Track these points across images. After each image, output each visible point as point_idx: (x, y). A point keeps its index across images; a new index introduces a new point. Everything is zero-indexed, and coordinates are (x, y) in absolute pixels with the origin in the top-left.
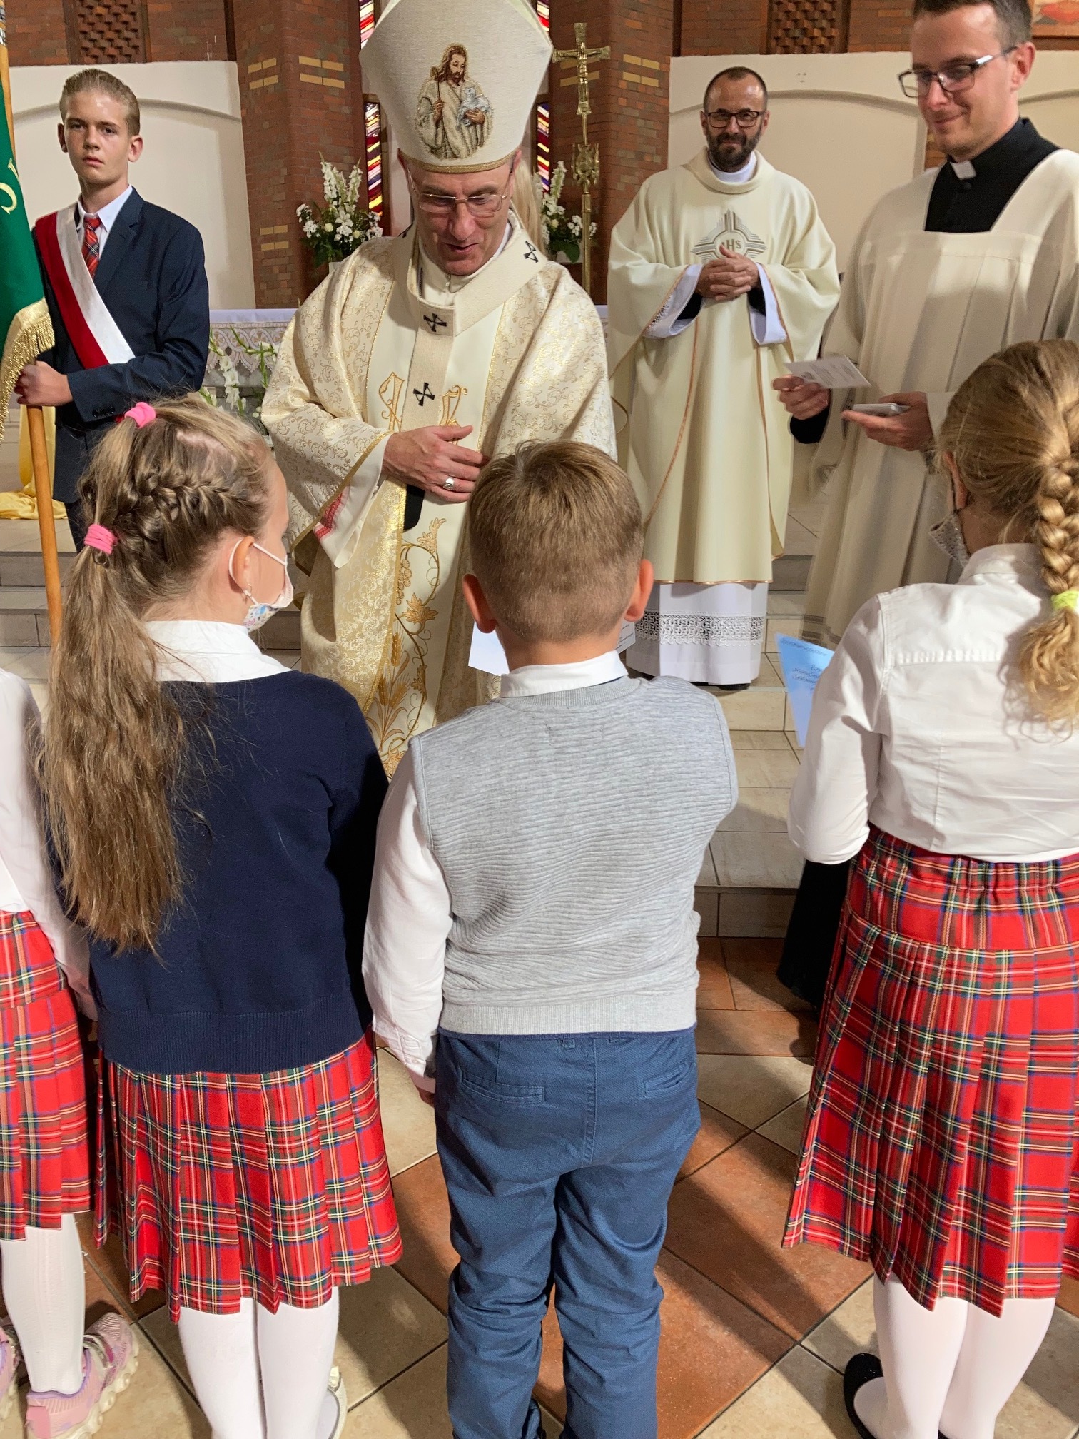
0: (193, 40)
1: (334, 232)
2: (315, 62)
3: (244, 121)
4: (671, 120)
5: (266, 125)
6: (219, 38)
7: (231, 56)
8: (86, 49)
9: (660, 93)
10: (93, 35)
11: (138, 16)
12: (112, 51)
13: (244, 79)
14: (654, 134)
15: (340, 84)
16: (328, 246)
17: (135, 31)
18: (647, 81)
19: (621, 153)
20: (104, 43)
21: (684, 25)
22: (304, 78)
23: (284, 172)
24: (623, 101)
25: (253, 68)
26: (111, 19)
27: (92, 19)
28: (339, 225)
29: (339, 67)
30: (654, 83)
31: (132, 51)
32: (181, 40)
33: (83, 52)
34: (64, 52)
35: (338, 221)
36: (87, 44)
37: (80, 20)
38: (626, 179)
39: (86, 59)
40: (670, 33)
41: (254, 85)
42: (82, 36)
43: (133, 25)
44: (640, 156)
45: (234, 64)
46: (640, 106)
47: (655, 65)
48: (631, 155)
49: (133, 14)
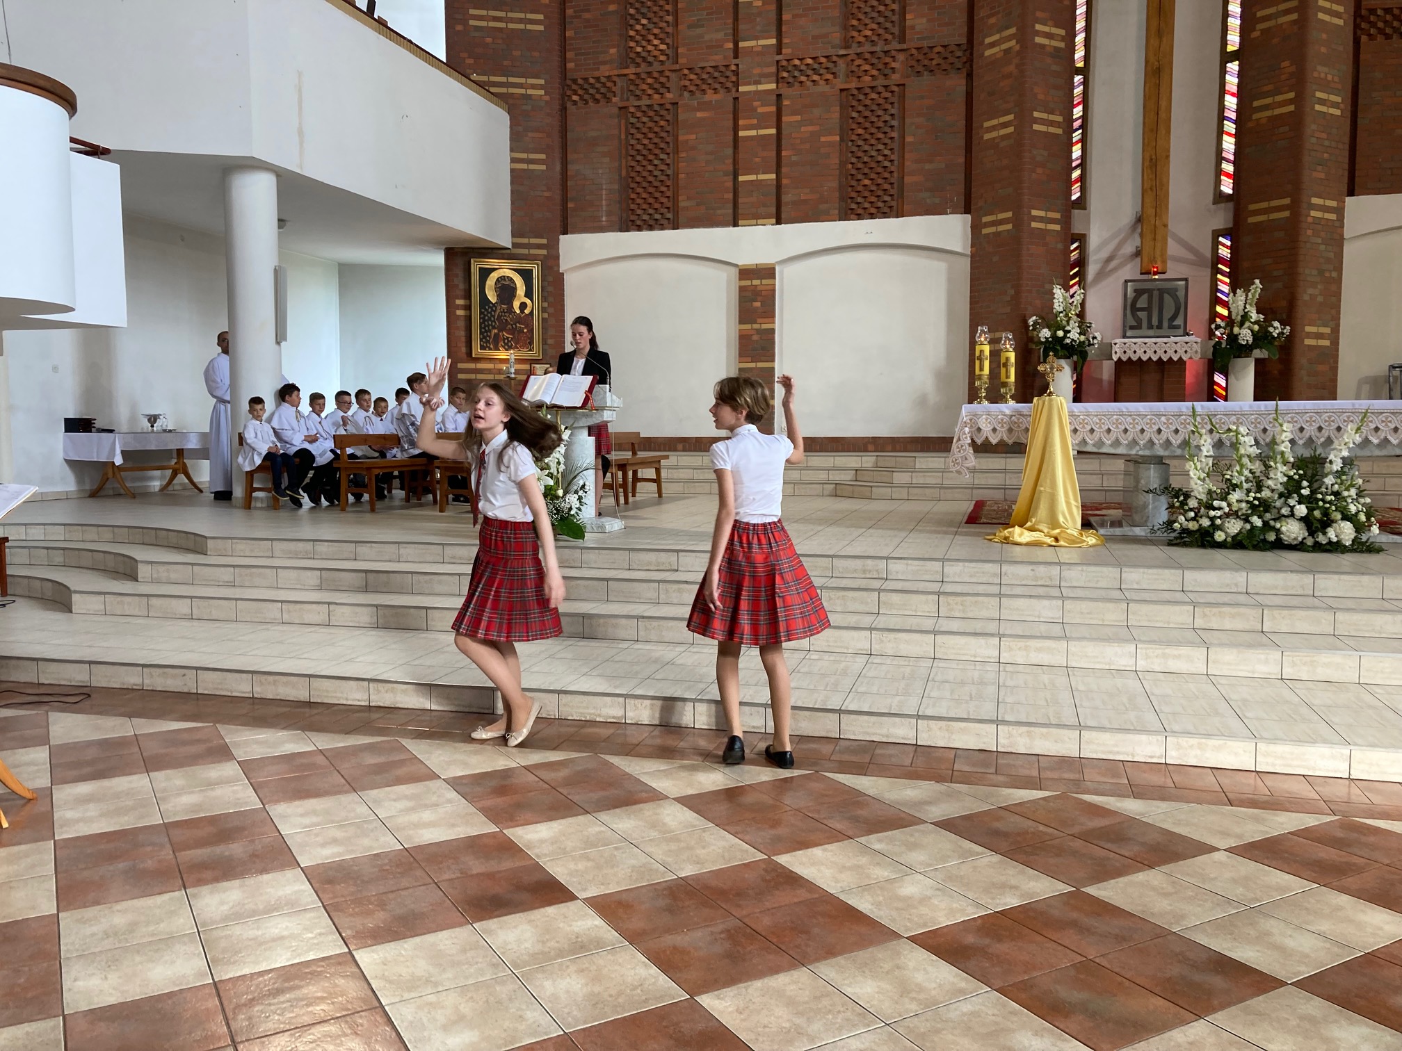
0: (937, 201)
1: (1065, 337)
2: (1041, 213)
3: (973, 256)
4: (1345, 242)
5: (995, 259)
6: (959, 199)
7: (967, 211)
8: (852, 209)
9: (1337, 224)
10: (860, 200)
11: (895, 186)
12: (873, 210)
13: (976, 228)
14: (1331, 255)
15: (1057, 227)
16: (1058, 348)
17: (891, 195)
18: (1328, 216)
19: (1307, 271)
20: (867, 205)
21: (1357, 173)
22: (1034, 225)
23: (1012, 292)
24: (1309, 232)
25: (985, 219)
26: (874, 188)
27: (860, 188)
28: (1069, 332)
29: (1057, 216)
30: (1333, 217)
31: (886, 210)
32: (928, 201)
33: (849, 212)
34: (836, 212)
35: (1068, 328)
36: (854, 206)
37: (850, 189)
38: (1310, 291)
39: (852, 216)
40: (1346, 180)
41: (985, 231)
42: (849, 201)
43: (892, 192)
44: (1321, 272)
45: (969, 217)
46: (1323, 234)
47: (1333, 204)
48: (1315, 272)
49: (892, 184)
